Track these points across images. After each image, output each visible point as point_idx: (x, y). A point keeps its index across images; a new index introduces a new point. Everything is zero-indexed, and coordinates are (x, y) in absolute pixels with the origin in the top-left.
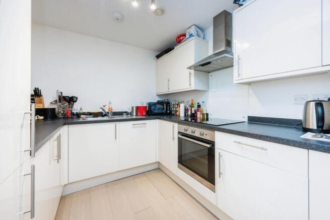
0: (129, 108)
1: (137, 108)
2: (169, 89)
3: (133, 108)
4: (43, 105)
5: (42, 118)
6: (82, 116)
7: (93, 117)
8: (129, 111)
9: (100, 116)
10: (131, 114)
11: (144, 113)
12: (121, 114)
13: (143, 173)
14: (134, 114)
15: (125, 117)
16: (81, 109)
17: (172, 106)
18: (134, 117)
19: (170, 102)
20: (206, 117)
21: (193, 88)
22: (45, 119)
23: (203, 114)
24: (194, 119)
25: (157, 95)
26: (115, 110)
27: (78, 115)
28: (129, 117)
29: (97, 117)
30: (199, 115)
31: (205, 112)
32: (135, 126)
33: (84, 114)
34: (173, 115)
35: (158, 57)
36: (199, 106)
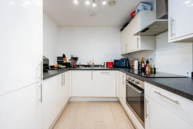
0: (103, 63)
1: (107, 63)
2: (126, 50)
3: (104, 63)
4: (66, 61)
5: (65, 67)
6: (80, 67)
7: (85, 67)
8: (103, 65)
9: (88, 67)
10: (104, 66)
11: (112, 66)
12: (98, 66)
13: (108, 102)
14: (105, 66)
15: (100, 68)
16: (80, 63)
17: (130, 62)
18: (106, 68)
19: (129, 59)
20: (153, 71)
21: (140, 49)
22: (67, 67)
24: (143, 72)
25: (121, 55)
26: (95, 64)
27: (78, 66)
28: (103, 68)
29: (86, 67)
30: (147, 69)
31: (153, 67)
32: (103, 73)
33: (81, 65)
34: (131, 68)
36: (148, 62)
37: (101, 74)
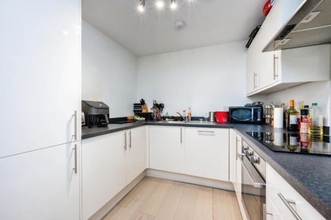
0: (206, 114)
1: (215, 113)
2: (255, 87)
3: (210, 113)
4: (147, 110)
5: (144, 119)
6: (167, 119)
7: (174, 121)
8: (207, 116)
9: (179, 120)
10: (209, 119)
12: (197, 119)
14: (212, 119)
15: (201, 123)
16: (167, 113)
17: (265, 111)
18: (211, 123)
19: (263, 106)
20: (322, 133)
21: (279, 81)
22: (146, 120)
23: (315, 128)
26: (193, 115)
27: (164, 118)
28: (206, 123)
29: (177, 121)
30: (304, 129)
31: (321, 125)
33: (169, 118)
35: (248, 46)
36: (305, 112)
37: (199, 134)
